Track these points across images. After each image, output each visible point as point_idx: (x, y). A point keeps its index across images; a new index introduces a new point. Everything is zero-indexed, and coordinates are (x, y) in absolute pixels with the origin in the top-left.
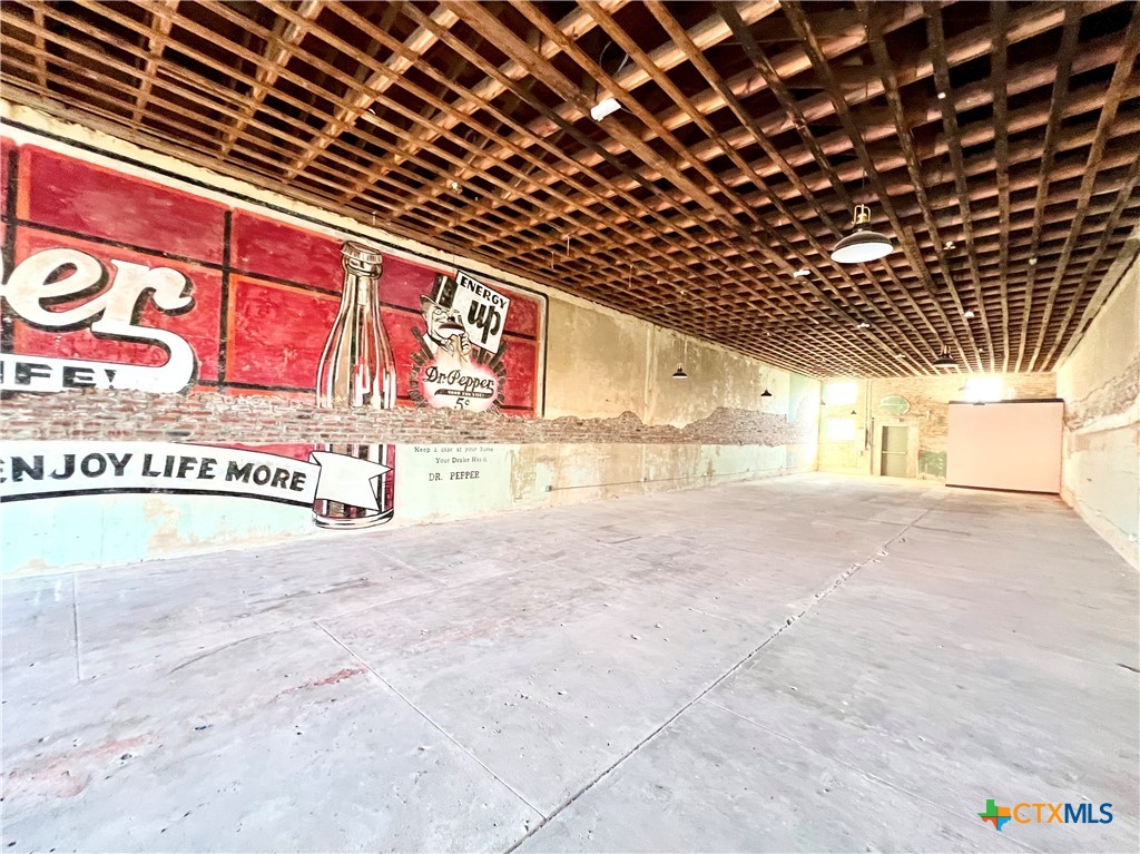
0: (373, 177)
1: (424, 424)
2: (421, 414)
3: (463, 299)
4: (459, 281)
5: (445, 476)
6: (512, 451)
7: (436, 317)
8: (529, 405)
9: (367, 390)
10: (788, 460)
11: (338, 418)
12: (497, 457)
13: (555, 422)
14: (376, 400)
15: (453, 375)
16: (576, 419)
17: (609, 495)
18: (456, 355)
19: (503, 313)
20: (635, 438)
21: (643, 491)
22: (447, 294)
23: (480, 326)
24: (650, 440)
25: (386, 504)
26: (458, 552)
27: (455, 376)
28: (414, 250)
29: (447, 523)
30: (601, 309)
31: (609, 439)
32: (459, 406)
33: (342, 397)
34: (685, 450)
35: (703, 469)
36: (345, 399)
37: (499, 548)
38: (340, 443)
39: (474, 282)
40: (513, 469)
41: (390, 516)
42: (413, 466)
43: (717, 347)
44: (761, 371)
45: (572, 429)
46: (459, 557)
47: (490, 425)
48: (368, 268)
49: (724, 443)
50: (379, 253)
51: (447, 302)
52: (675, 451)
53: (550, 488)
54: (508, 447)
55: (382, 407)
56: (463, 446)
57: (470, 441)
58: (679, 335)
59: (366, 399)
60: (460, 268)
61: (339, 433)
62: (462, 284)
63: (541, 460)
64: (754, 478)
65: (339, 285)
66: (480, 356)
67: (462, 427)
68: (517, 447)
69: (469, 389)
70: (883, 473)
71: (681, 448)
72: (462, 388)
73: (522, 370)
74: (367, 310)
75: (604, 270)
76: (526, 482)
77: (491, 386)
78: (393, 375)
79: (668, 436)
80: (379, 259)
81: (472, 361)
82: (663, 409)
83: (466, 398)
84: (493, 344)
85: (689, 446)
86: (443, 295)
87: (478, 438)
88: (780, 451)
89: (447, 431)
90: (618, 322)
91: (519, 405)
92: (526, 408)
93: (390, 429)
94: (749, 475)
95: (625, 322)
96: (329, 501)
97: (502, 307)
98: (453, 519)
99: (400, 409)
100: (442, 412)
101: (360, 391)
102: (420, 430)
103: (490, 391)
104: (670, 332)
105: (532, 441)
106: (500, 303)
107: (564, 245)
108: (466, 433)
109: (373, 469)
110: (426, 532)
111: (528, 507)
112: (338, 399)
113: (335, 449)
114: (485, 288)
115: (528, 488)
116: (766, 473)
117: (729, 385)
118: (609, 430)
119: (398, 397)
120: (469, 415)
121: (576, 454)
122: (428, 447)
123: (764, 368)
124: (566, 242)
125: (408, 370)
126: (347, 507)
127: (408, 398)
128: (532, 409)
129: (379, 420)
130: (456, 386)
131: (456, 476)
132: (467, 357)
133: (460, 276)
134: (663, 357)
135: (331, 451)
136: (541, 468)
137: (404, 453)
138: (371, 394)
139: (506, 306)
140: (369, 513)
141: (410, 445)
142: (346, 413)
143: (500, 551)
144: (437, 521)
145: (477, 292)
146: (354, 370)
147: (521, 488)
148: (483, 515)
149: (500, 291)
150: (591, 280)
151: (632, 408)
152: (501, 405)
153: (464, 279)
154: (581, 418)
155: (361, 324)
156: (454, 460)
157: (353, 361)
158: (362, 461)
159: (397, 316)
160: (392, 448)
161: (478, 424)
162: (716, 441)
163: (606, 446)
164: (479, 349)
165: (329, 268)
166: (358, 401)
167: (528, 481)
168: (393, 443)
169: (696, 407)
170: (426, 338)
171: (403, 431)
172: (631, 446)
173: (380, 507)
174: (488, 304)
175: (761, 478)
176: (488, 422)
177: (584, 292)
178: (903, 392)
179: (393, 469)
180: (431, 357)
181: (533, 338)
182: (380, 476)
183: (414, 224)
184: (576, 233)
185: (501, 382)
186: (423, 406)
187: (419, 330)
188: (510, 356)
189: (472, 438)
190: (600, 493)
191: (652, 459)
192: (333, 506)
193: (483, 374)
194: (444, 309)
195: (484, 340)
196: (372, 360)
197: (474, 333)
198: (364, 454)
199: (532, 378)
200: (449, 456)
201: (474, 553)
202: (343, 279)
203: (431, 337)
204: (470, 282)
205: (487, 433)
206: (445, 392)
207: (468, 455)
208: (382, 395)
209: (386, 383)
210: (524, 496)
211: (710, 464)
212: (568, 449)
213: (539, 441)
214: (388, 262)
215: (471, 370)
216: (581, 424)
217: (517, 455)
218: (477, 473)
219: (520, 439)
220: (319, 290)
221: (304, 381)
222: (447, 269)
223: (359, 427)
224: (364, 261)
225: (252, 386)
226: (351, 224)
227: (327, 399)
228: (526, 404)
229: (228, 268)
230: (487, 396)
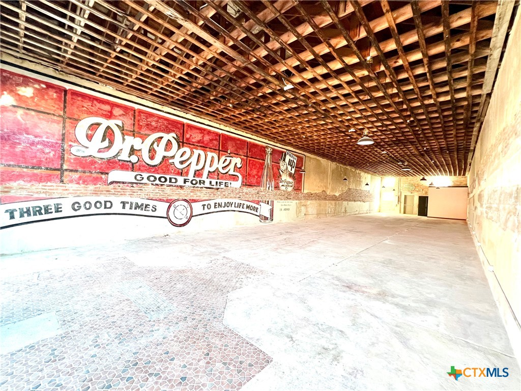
1: (279, 195)
2: (279, 192)
5: (283, 209)
6: (296, 203)
7: (282, 164)
10: (370, 207)
12: (293, 204)
13: (306, 194)
14: (270, 188)
17: (318, 217)
18: (286, 175)
19: (295, 161)
20: (325, 199)
21: (327, 217)
22: (284, 158)
24: (329, 200)
25: (272, 217)
28: (278, 146)
29: (283, 223)
31: (319, 199)
34: (338, 203)
35: (343, 210)
36: (265, 188)
38: (264, 200)
39: (290, 153)
40: (297, 208)
41: (272, 220)
42: (278, 205)
43: (348, 167)
44: (361, 175)
45: (310, 196)
48: (270, 153)
49: (349, 201)
50: (272, 148)
51: (284, 160)
52: (335, 203)
53: (305, 214)
54: (296, 201)
55: (272, 190)
56: (286, 201)
57: (288, 199)
58: (338, 164)
59: (269, 187)
60: (287, 150)
61: (264, 197)
63: (302, 206)
64: (358, 214)
65: (265, 158)
66: (290, 175)
67: (286, 195)
68: (298, 201)
70: (404, 213)
71: (337, 202)
73: (299, 178)
74: (269, 164)
78: (274, 181)
79: (334, 198)
80: (272, 150)
82: (333, 189)
85: (339, 202)
88: (367, 204)
89: (283, 197)
90: (322, 162)
91: (298, 189)
93: (273, 196)
94: (357, 212)
95: (324, 161)
96: (262, 215)
99: (275, 190)
101: (268, 186)
104: (335, 163)
106: (295, 159)
108: (287, 197)
109: (269, 207)
110: (279, 224)
111: (300, 220)
113: (263, 202)
114: (292, 155)
115: (300, 214)
116: (362, 212)
117: (351, 180)
118: (319, 197)
119: (274, 187)
121: (311, 204)
122: (279, 201)
123: (362, 174)
126: (265, 217)
128: (301, 190)
129: (271, 194)
130: (286, 184)
131: (285, 209)
132: (288, 175)
134: (333, 172)
136: (303, 208)
137: (275, 202)
140: (269, 219)
142: (265, 192)
144: (281, 222)
145: (290, 156)
146: (267, 180)
147: (298, 214)
149: (295, 155)
151: (325, 190)
154: (312, 193)
155: (268, 168)
156: (285, 205)
157: (267, 178)
158: (268, 205)
159: (275, 165)
160: (273, 201)
161: (290, 195)
162: (347, 200)
163: (318, 201)
165: (263, 154)
166: (267, 189)
167: (300, 212)
169: (342, 188)
170: (280, 171)
171: (275, 197)
172: (324, 201)
174: (292, 159)
175: (360, 214)
176: (292, 194)
178: (412, 182)
179: (273, 207)
180: (281, 176)
182: (271, 209)
187: (279, 168)
190: (316, 216)
191: (329, 206)
193: (291, 180)
194: (283, 162)
196: (270, 178)
198: (268, 203)
199: (301, 181)
200: (283, 204)
202: (266, 156)
205: (291, 197)
207: (287, 204)
208: (272, 187)
209: (272, 183)
210: (299, 216)
211: (345, 208)
212: (309, 202)
214: (274, 150)
217: (298, 204)
218: (289, 209)
219: (298, 199)
220: (262, 160)
221: (258, 184)
222: (285, 151)
223: (267, 195)
224: (269, 151)
225: (250, 186)
226: (267, 141)
227: (262, 189)
228: (300, 188)
229: (247, 157)
230: (292, 186)
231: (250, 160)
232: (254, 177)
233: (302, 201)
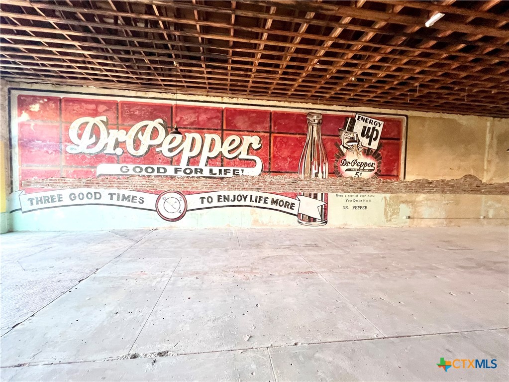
0: (318, 86)
1: (341, 184)
2: (339, 180)
3: (359, 127)
4: (356, 118)
5: (350, 207)
6: (385, 197)
7: (345, 137)
8: (396, 174)
9: (317, 171)
11: (306, 183)
12: (377, 200)
13: (412, 182)
14: (320, 175)
15: (354, 162)
16: (427, 180)
17: (453, 224)
18: (355, 153)
19: (380, 129)
20: (475, 191)
22: (350, 126)
23: (367, 138)
24: (490, 192)
25: (324, 218)
26: (356, 241)
27: (355, 162)
28: (336, 109)
29: (351, 229)
30: (446, 116)
31: (453, 192)
32: (357, 176)
33: (307, 174)
36: (308, 175)
37: (376, 242)
38: (307, 192)
39: (364, 117)
40: (386, 206)
41: (326, 222)
42: (336, 202)
45: (424, 186)
46: (356, 243)
47: (373, 184)
48: (316, 121)
50: (321, 114)
51: (351, 129)
53: (409, 217)
54: (384, 195)
55: (323, 178)
56: (359, 195)
57: (362, 192)
59: (316, 175)
60: (357, 112)
61: (306, 188)
62: (358, 119)
63: (402, 202)
65: (306, 131)
66: (367, 152)
67: (358, 185)
68: (388, 195)
69: (362, 168)
72: (358, 168)
73: (391, 156)
74: (316, 139)
75: (445, 95)
76: (393, 213)
77: (373, 166)
78: (327, 164)
80: (321, 117)
81: (363, 155)
83: (360, 172)
84: (374, 145)
86: (349, 126)
87: (367, 191)
89: (351, 187)
90: (460, 121)
91: (389, 174)
92: (394, 176)
93: (326, 187)
95: (465, 121)
96: (303, 214)
97: (379, 126)
98: (354, 227)
99: (330, 178)
100: (349, 179)
101: (314, 171)
102: (339, 187)
103: (373, 168)
105: (397, 192)
106: (378, 125)
107: (415, 88)
108: (360, 188)
109: (319, 203)
110: (341, 231)
111: (395, 226)
112: (306, 175)
113: (305, 195)
114: (370, 119)
115: (394, 216)
118: (453, 187)
119: (329, 173)
120: (362, 180)
121: (427, 199)
122: (341, 194)
124: (417, 87)
125: (333, 161)
126: (309, 217)
127: (334, 173)
128: (398, 176)
129: (321, 183)
130: (356, 167)
131: (355, 208)
132: (361, 153)
133: (357, 115)
135: (303, 195)
136: (403, 207)
137: (332, 197)
138: (318, 173)
139: (382, 126)
140: (317, 220)
141: (334, 194)
142: (309, 181)
143: (377, 243)
144: (346, 227)
145: (366, 122)
146: (312, 164)
147: (391, 216)
148: (369, 227)
149: (378, 119)
150: (438, 102)
151: (472, 172)
152: (378, 174)
153: (359, 117)
154: (430, 180)
155: (314, 145)
156: (354, 201)
157: (311, 160)
158: (315, 200)
159: (328, 139)
160: (326, 195)
161: (367, 184)
163: (450, 196)
164: (367, 149)
165: (302, 125)
166: (313, 176)
167: (396, 213)
168: (327, 193)
170: (341, 147)
171: (331, 188)
172: (472, 196)
173: (322, 219)
174: (371, 126)
176: (372, 183)
177: (433, 109)
179: (327, 203)
180: (344, 155)
181: (399, 139)
182: (322, 206)
183: (336, 99)
184: (422, 81)
185: (379, 163)
186: (340, 176)
187: (337, 144)
188: (384, 150)
189: (364, 191)
190: (445, 223)
191: (491, 204)
192: (304, 216)
193: (369, 160)
194: (349, 132)
195: (370, 144)
196: (318, 159)
197: (365, 141)
198: (315, 197)
199: (398, 160)
200: (352, 198)
201: (363, 242)
202: (308, 128)
203: (343, 146)
204: (362, 118)
205: (372, 188)
206: (350, 170)
207: (361, 198)
208: (323, 173)
209: (324, 168)
210: (392, 220)
212: (421, 197)
213: (402, 192)
214: (325, 117)
215: (363, 159)
216: (431, 183)
217: (388, 199)
218: (366, 207)
219: (390, 191)
220: (299, 134)
221: (294, 169)
222: (351, 114)
223: (313, 185)
224: (315, 119)
225: (278, 172)
226: (310, 105)
227: (302, 176)
228: (395, 173)
229: (270, 133)
230: (371, 170)
231: (276, 137)
232: (285, 159)
233: (400, 194)
